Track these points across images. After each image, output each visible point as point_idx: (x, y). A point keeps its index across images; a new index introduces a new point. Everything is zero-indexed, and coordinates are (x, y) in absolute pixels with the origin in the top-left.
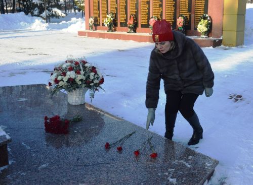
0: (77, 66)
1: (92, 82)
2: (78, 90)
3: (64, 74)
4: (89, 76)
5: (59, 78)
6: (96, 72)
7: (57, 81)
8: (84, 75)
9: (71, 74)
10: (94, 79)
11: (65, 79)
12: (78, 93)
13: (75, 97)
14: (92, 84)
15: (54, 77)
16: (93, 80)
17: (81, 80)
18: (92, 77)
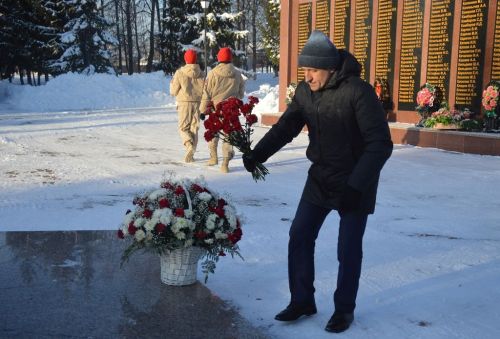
0: (178, 196)
1: (212, 235)
2: (178, 251)
3: (148, 214)
4: (204, 221)
5: (137, 223)
6: (221, 214)
7: (132, 229)
8: (193, 218)
9: (163, 216)
10: (217, 228)
11: (150, 225)
12: (178, 258)
13: (173, 266)
14: (209, 241)
15: (127, 220)
16: (213, 231)
17: (186, 230)
18: (210, 224)
